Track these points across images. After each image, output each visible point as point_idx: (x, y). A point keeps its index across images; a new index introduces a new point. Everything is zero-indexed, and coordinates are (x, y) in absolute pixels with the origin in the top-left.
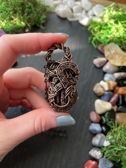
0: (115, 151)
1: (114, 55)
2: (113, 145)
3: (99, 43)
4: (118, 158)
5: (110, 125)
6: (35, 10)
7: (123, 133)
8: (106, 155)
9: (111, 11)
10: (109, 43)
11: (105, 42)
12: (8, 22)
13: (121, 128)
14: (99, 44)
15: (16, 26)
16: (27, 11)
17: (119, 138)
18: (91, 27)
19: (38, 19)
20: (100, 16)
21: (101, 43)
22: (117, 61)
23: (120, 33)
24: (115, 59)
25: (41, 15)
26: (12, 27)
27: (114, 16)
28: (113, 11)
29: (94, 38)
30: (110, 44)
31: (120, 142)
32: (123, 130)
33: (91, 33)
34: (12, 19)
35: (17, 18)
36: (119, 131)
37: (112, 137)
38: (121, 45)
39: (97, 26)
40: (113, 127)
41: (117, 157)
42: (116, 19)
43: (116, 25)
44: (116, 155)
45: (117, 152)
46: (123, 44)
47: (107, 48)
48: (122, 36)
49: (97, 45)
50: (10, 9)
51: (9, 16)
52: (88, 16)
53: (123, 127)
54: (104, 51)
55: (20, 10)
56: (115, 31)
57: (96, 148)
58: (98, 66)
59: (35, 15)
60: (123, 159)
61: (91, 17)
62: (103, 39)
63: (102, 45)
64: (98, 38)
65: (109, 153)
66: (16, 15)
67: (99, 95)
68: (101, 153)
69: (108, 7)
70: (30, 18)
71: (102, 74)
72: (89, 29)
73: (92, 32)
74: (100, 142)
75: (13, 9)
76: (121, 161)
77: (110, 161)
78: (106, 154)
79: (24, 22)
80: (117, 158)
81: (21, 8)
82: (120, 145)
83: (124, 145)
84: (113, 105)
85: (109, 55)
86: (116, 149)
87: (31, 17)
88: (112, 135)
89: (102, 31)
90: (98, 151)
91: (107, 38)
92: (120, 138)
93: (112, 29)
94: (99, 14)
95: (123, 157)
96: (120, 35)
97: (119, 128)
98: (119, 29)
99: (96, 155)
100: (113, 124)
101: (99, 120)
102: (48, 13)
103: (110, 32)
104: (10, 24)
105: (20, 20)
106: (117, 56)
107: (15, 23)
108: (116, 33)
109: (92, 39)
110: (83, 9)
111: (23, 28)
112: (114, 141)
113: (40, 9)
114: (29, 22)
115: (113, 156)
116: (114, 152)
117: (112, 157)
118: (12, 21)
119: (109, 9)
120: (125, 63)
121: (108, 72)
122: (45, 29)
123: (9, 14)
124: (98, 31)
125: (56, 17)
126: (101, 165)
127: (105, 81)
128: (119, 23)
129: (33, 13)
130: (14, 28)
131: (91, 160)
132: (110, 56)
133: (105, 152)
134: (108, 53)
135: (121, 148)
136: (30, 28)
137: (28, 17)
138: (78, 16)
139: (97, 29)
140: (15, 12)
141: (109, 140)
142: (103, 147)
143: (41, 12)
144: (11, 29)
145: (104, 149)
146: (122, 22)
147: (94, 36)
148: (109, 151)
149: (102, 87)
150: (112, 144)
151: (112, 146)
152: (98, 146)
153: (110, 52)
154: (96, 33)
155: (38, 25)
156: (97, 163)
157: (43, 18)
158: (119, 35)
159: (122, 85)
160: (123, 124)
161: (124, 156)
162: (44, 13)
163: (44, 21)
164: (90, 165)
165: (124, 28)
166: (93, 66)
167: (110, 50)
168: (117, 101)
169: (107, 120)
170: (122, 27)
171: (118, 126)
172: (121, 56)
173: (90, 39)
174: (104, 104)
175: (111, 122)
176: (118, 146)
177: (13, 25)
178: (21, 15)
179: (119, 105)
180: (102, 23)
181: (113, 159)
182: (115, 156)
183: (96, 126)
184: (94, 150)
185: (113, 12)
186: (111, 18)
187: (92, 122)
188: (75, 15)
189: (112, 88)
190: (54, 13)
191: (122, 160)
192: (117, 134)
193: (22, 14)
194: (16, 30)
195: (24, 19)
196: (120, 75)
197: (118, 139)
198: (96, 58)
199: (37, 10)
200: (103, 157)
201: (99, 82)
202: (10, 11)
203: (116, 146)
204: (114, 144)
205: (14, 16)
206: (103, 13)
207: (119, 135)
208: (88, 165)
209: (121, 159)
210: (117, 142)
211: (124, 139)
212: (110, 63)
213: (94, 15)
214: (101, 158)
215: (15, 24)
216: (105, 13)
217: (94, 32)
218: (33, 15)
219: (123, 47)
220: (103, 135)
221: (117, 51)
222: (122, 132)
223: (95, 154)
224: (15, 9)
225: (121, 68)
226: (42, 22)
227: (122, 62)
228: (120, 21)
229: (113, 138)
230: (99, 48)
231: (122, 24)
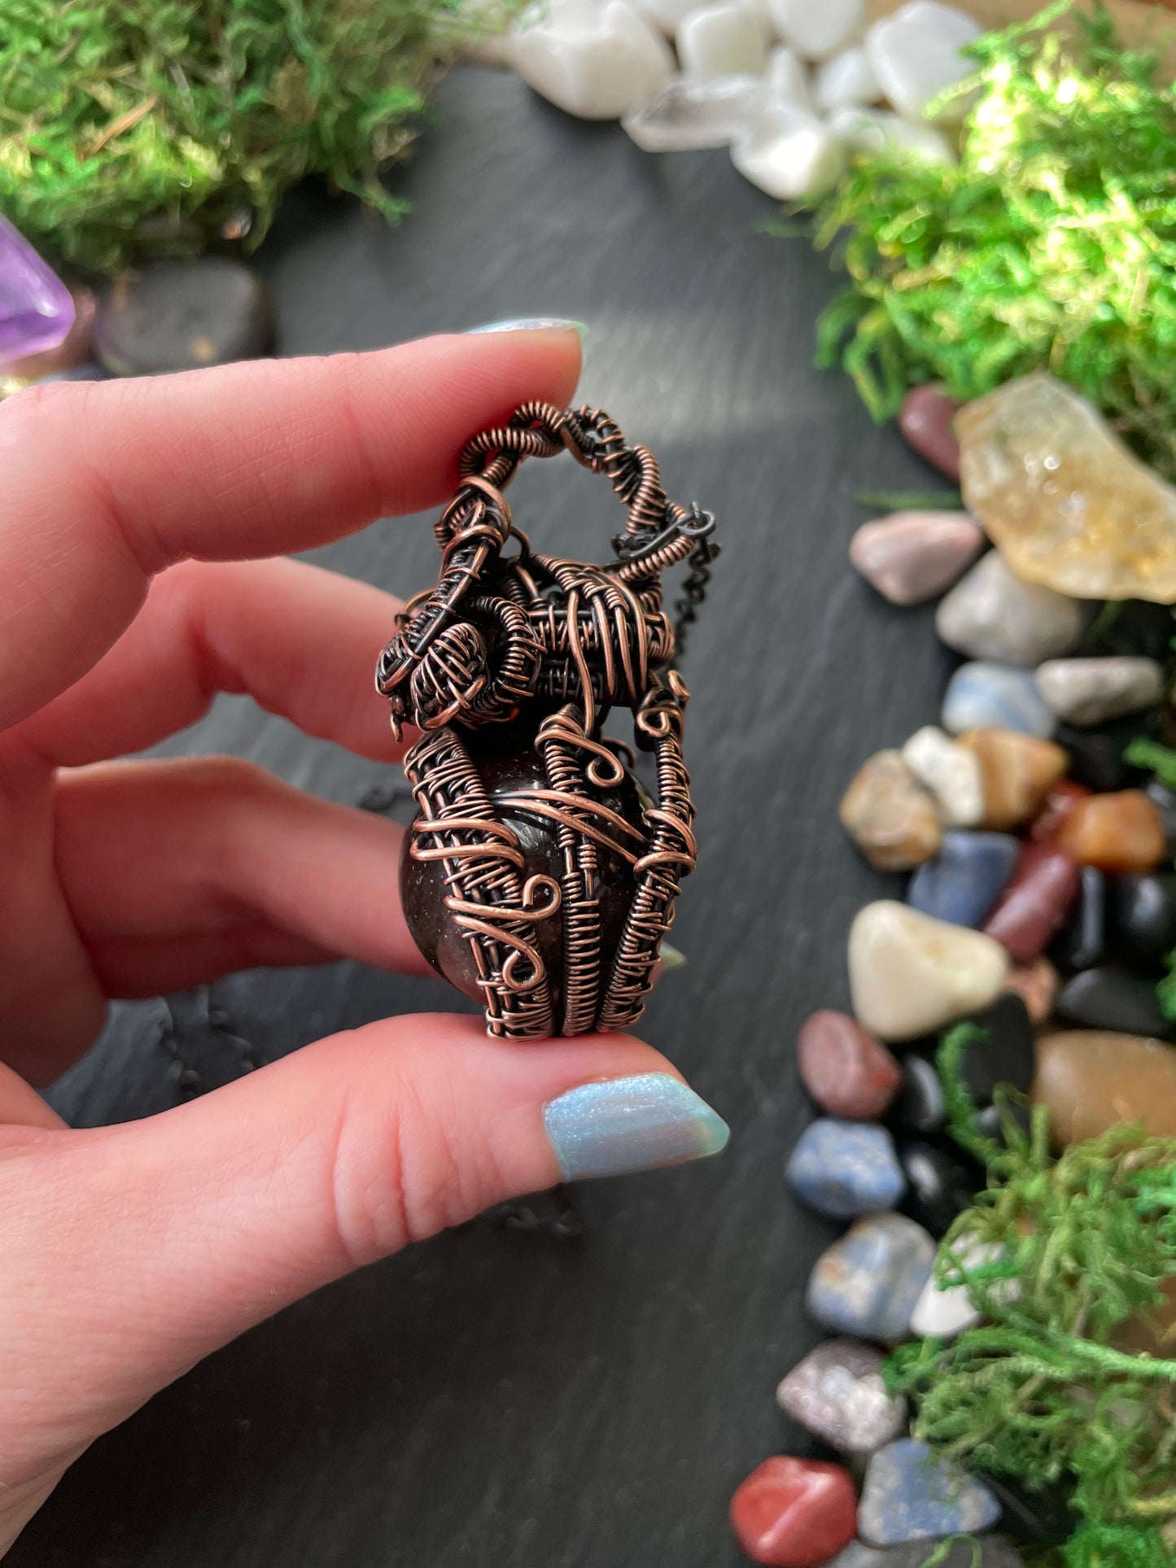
0: (1019, 1379)
1: (1052, 490)
2: (1000, 1330)
3: (916, 375)
4: (1046, 1448)
5: (982, 1146)
6: (318, 35)
7: (1096, 1226)
8: (932, 1421)
9: (1041, 74)
10: (1004, 375)
11: (968, 367)
12: (57, 138)
13: (1086, 1171)
14: (910, 387)
15: (127, 178)
16: (239, 36)
17: (1057, 1267)
18: (845, 211)
19: (349, 120)
20: (932, 110)
21: (935, 376)
22: (1075, 547)
23: (1115, 286)
24: (1055, 531)
25: (379, 81)
26: (85, 194)
27: (1068, 123)
28: (1055, 69)
29: (870, 327)
30: (1020, 387)
31: (1070, 1302)
32: (1096, 1191)
33: (845, 277)
34: (98, 115)
35: (147, 104)
36: (1062, 1205)
37: (996, 1252)
38: (1114, 398)
39: (899, 207)
40: (1012, 1160)
41: (1035, 1434)
42: (1085, 154)
43: (1079, 204)
44: (1021, 1420)
45: (1037, 1396)
46: (1143, 395)
47: (985, 426)
48: (1131, 316)
49: (895, 389)
50: (79, 19)
51: (64, 78)
52: (823, 114)
53: (1100, 1163)
54: (955, 447)
55: (170, 28)
56: (1074, 261)
57: (842, 1350)
58: (893, 587)
59: (319, 82)
60: (1091, 1463)
61: (845, 119)
62: (952, 337)
63: (939, 391)
64: (905, 327)
65: (965, 1403)
66: (138, 73)
67: (896, 861)
68: (891, 1393)
69: (1015, 30)
70: (265, 110)
71: (927, 663)
72: (825, 233)
73: (857, 270)
74: (883, 1298)
75: (113, 15)
76: (1069, 1479)
77: (967, 1478)
78: (930, 1403)
79: (206, 140)
80: (1035, 1446)
81: (188, 13)
82: (1066, 1328)
83: (1102, 1331)
84: (1019, 961)
85: (1000, 493)
86: (1024, 1363)
87: (282, 101)
88: (997, 1234)
89: (945, 263)
90: (858, 1376)
91: (992, 328)
92: (1069, 1264)
93: (1039, 243)
94: (930, 92)
95: (1092, 1441)
96: (1119, 299)
97: (1064, 1172)
98: (1107, 244)
99: (841, 1413)
100: (1013, 1134)
101: (879, 1097)
102: (438, 62)
103: (1020, 275)
104: (71, 163)
105: (170, 120)
106: (1077, 503)
107: (118, 149)
108: (1078, 284)
109: (848, 335)
110: (774, 40)
111: (197, 202)
112: (1012, 1288)
113: (364, 24)
114: (254, 147)
115: (1001, 1425)
116: (1006, 1388)
117: (989, 1439)
118: (90, 131)
119: (1027, 49)
120: (1146, 567)
121: (990, 648)
122: (404, 217)
123: (69, 64)
124: (913, 259)
125: (517, 107)
126: (885, 1505)
127: (951, 734)
128: (1113, 187)
129: (301, 61)
130: (109, 197)
131: (792, 1452)
132: (1014, 501)
133: (924, 1385)
134: (998, 472)
135: (1072, 1354)
136: (263, 200)
137: (253, 94)
138: (729, 108)
139: (898, 241)
140: (120, 42)
141: (963, 1280)
142: (912, 1338)
143: (373, 51)
144: (83, 205)
145: (915, 1358)
146: (1141, 181)
147: (868, 305)
148: (963, 1381)
149: (925, 789)
150: (988, 1319)
151: (990, 1338)
152: (865, 1330)
153: (1010, 459)
154: (888, 281)
155: (343, 181)
156: (846, 1489)
157: (395, 115)
158: (1108, 303)
159: (1110, 775)
160: (1104, 1142)
161: (1096, 1429)
162: (403, 62)
163: (404, 138)
164: (785, 1497)
165: (1150, 239)
166: (848, 585)
167: (1017, 447)
168: (1058, 920)
169: (961, 1093)
170: (1137, 233)
171: (1055, 1153)
172: (1117, 507)
173: (828, 329)
174: (936, 951)
175: (989, 1115)
176: (1043, 1339)
177: (102, 171)
178: (179, 74)
179: (1078, 958)
180: (949, 178)
181: (992, 1454)
182: (1015, 1433)
183: (855, 1150)
184: (822, 1368)
185: (1056, 81)
186: (1035, 135)
187: (820, 1111)
188: (695, 89)
189: (1014, 802)
190: (503, 67)
191: (1076, 1467)
192: (1047, 1229)
193: (189, 62)
194: (127, 219)
195: (212, 112)
196: (1101, 683)
197: (1045, 1272)
198: (881, 512)
199: (341, 29)
200: (903, 1432)
201: (899, 739)
202: (75, 31)
203: (1032, 1343)
204: (1014, 1317)
205: (113, 83)
206: (966, 87)
207: (1061, 1237)
208: (766, 1506)
209: (1066, 1461)
210: (1041, 1300)
211: (1110, 1274)
212: (1009, 567)
213: (881, 105)
214: (883, 1444)
215: (126, 161)
216: (982, 91)
217: (877, 264)
218: (297, 83)
219: (1137, 418)
220: (912, 1233)
221: (1077, 451)
222: (1088, 1216)
223: (833, 1402)
224: (132, 17)
225: (1109, 614)
226: (383, 150)
227: (1124, 565)
228: (1118, 172)
229: (1006, 1269)
230: (915, 422)
231: (1139, 197)
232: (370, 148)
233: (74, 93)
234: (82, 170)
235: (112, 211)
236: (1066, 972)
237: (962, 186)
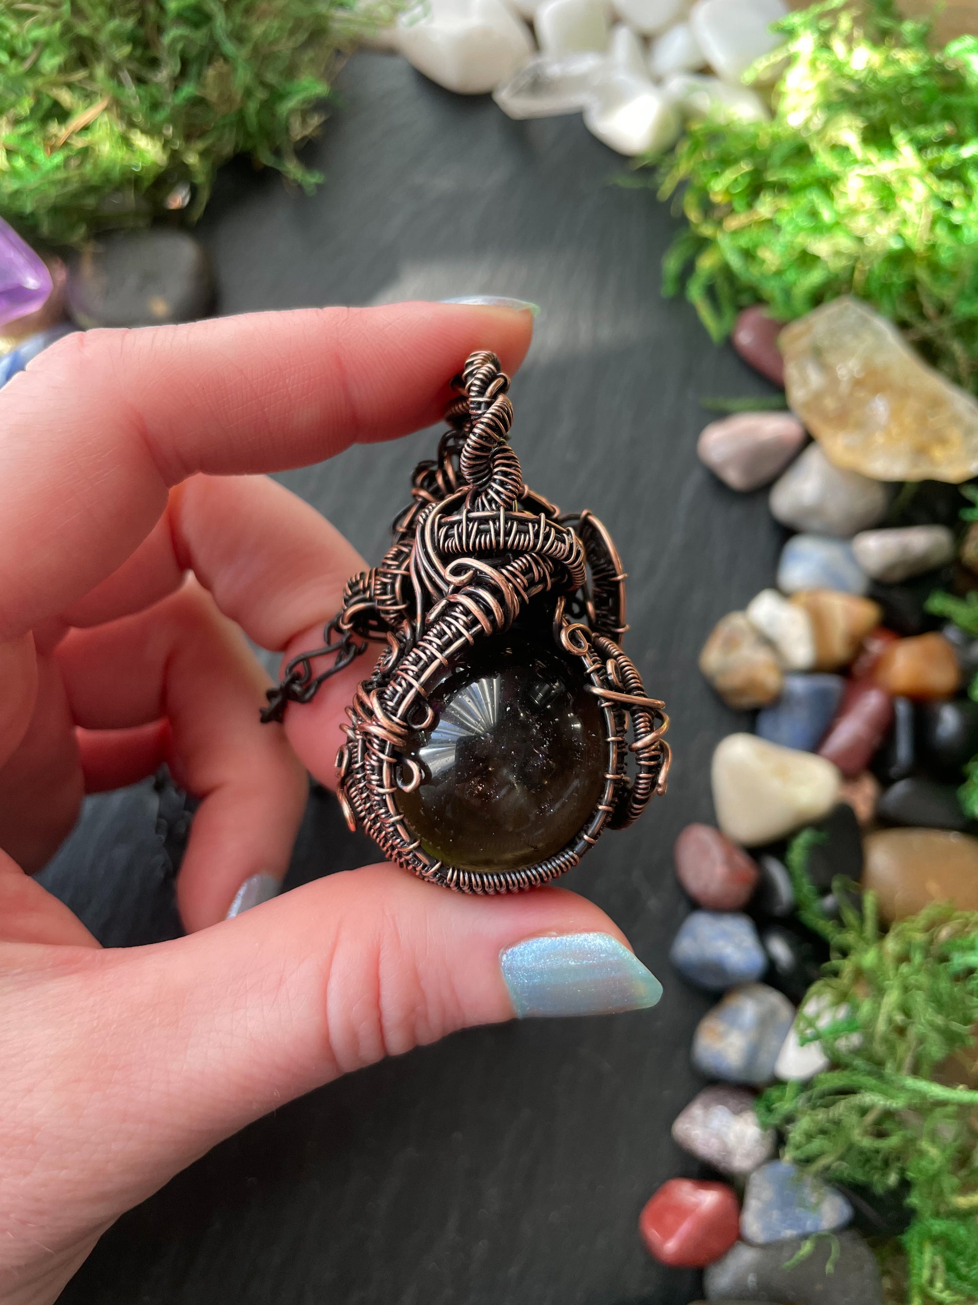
0: (864, 1111)
1: (862, 394)
2: (846, 1073)
3: (745, 299)
4: (886, 1163)
5: (826, 927)
6: (239, 37)
7: (919, 988)
8: (798, 1147)
9: (837, 43)
10: (817, 299)
11: (787, 293)
12: (27, 136)
13: (909, 944)
14: (740, 309)
15: (88, 168)
16: (174, 41)
17: (890, 1021)
18: (683, 167)
19: (268, 106)
20: (749, 76)
21: (760, 300)
22: (879, 438)
23: (904, 221)
24: (862, 425)
25: (291, 72)
26: (54, 183)
27: (861, 85)
28: (849, 40)
29: (706, 263)
30: (831, 310)
31: (901, 1048)
32: (917, 958)
33: (684, 221)
34: (61, 114)
35: (101, 104)
36: (891, 973)
37: (842, 1012)
38: (906, 313)
39: (725, 161)
40: (849, 938)
41: (877, 1151)
42: (877, 112)
43: (872, 154)
44: (867, 1143)
45: (878, 1122)
46: (930, 309)
47: (804, 343)
48: (918, 246)
49: (728, 312)
50: (39, 33)
51: (30, 84)
52: (658, 81)
53: (920, 937)
54: (779, 359)
55: (117, 37)
56: (870, 201)
57: (721, 1093)
58: (734, 477)
59: (243, 76)
60: (920, 1171)
61: (677, 84)
62: (773, 268)
63: (765, 313)
64: (735, 262)
65: (823, 1132)
66: (91, 77)
67: (746, 701)
68: (764, 1126)
69: (816, 9)
70: (198, 102)
71: (764, 537)
72: (667, 187)
73: (693, 215)
74: (753, 1053)
75: (67, 28)
76: (905, 1185)
77: (826, 1189)
78: (795, 1134)
79: (151, 131)
80: (878, 1163)
81: (130, 23)
82: (899, 1068)
83: (925, 1068)
84: (848, 776)
85: (818, 397)
86: (868, 1098)
87: (212, 95)
88: (843, 997)
89: (765, 207)
90: (737, 1112)
91: (806, 259)
92: (899, 1018)
93: (841, 186)
94: (747, 63)
95: (921, 1154)
96: (909, 232)
97: (891, 945)
98: (897, 186)
99: (724, 1144)
100: (850, 916)
101: (741, 892)
102: (338, 52)
103: (827, 215)
104: (40, 156)
105: (121, 117)
106: (880, 407)
107: (79, 143)
108: (874, 221)
109: (688, 270)
110: (615, 20)
111: (146, 184)
112: (855, 1039)
113: (276, 24)
114: (190, 134)
115: (851, 1147)
116: (854, 1119)
117: (842, 1158)
118: (54, 128)
119: (825, 24)
120: (938, 453)
121: (815, 524)
122: (319, 187)
123: (34, 71)
124: (738, 204)
125: (404, 84)
126: (763, 1213)
127: (786, 595)
128: (901, 139)
129: (226, 59)
130: (74, 186)
131: (686, 1175)
132: (830, 403)
133: (790, 1119)
134: (816, 378)
135: (903, 1088)
136: (200, 178)
137: (188, 90)
138: (581, 82)
139: (727, 191)
140: (74, 51)
141: (817, 1037)
142: (778, 1082)
143: (285, 47)
144: (53, 193)
145: (781, 1099)
146: (923, 132)
147: (703, 244)
148: (821, 1115)
149: (768, 642)
150: (835, 1064)
151: (838, 1080)
152: (743, 1077)
153: (825, 368)
154: (719, 223)
155: (265, 158)
156: (730, 1202)
157: (304, 102)
158: (900, 235)
159: (914, 621)
160: (922, 919)
161: (925, 1144)
162: (309, 54)
163: (315, 120)
164: (682, 1212)
165: (931, 180)
166: (696, 477)
167: (831, 358)
168: (877, 741)
169: (807, 887)
170: (921, 177)
171: (883, 928)
172: (913, 405)
173: (672, 264)
174: (782, 773)
175: (829, 902)
176: (881, 1077)
177: (67, 160)
178: (125, 76)
179: (894, 771)
180: (766, 132)
181: (845, 1169)
182: (862, 1152)
183: (725, 935)
184: (706, 1107)
185: (850, 50)
186: (835, 98)
187: (695, 905)
188: (554, 70)
189: (839, 649)
190: (391, 51)
191: (910, 1175)
192: (880, 992)
193: (133, 66)
194: (90, 202)
195: (155, 106)
196: (905, 549)
197: (881, 1026)
198: (721, 415)
199: (258, 30)
200: (775, 1155)
201: (743, 603)
202: (35, 43)
203: (871, 1081)
204: (858, 1062)
205: (70, 86)
206: (778, 57)
207: (892, 998)
208: (669, 1219)
209: (902, 1171)
210: (879, 1049)
211: (931, 1024)
212: (828, 458)
213: (705, 71)
214: (758, 1166)
215: (86, 153)
216: (789, 61)
217: (708, 207)
218: (223, 79)
219: (926, 329)
220: (774, 999)
221: (880, 360)
222: (912, 980)
223: (718, 1136)
224: (84, 30)
225: (906, 494)
226: (298, 131)
227: (921, 452)
228: (904, 127)
229: (851, 1025)
230: (745, 338)
231: (922, 147)
232: (287, 129)
233: (38, 95)
234: (49, 161)
235: (76, 195)
236: (885, 782)
237: (776, 140)
